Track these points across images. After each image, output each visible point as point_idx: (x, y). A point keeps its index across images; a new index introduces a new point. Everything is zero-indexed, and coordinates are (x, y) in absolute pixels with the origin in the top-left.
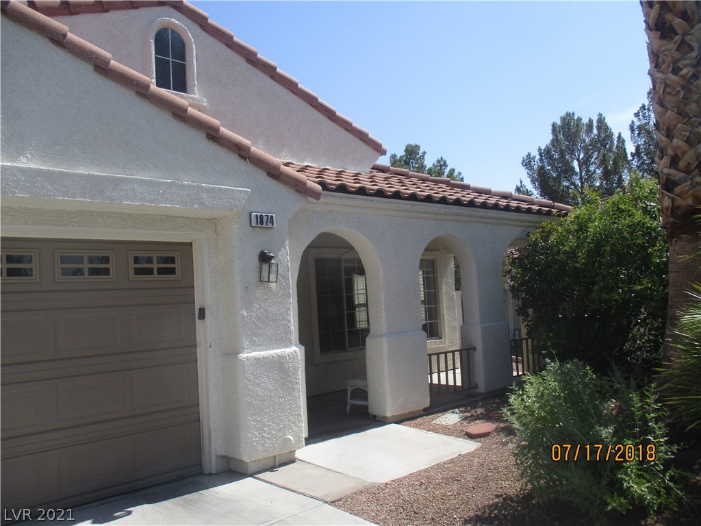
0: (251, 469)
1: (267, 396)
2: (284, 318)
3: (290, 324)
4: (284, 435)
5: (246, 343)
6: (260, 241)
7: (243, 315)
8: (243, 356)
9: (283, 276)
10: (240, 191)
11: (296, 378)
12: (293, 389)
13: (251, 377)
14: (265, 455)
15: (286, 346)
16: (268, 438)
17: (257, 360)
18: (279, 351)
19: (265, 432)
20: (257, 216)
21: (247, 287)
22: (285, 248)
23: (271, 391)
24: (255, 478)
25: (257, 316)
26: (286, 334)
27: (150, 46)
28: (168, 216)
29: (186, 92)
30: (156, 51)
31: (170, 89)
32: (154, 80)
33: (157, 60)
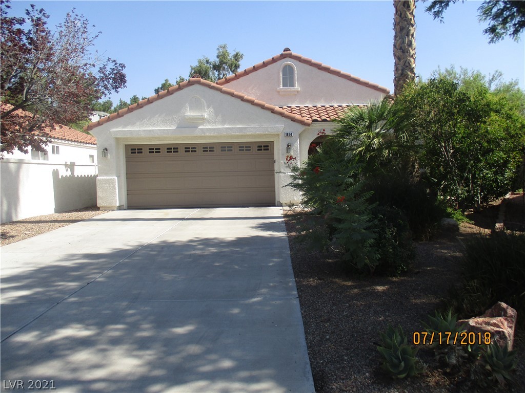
3: (298, 166)
4: (293, 197)
5: (282, 170)
6: (288, 140)
7: (281, 162)
9: (296, 151)
10: (281, 127)
13: (283, 180)
14: (287, 202)
16: (288, 197)
19: (287, 195)
20: (286, 133)
21: (283, 154)
22: (297, 142)
27: (280, 74)
29: (293, 87)
30: (283, 75)
31: (287, 87)
32: (281, 85)
33: (283, 78)
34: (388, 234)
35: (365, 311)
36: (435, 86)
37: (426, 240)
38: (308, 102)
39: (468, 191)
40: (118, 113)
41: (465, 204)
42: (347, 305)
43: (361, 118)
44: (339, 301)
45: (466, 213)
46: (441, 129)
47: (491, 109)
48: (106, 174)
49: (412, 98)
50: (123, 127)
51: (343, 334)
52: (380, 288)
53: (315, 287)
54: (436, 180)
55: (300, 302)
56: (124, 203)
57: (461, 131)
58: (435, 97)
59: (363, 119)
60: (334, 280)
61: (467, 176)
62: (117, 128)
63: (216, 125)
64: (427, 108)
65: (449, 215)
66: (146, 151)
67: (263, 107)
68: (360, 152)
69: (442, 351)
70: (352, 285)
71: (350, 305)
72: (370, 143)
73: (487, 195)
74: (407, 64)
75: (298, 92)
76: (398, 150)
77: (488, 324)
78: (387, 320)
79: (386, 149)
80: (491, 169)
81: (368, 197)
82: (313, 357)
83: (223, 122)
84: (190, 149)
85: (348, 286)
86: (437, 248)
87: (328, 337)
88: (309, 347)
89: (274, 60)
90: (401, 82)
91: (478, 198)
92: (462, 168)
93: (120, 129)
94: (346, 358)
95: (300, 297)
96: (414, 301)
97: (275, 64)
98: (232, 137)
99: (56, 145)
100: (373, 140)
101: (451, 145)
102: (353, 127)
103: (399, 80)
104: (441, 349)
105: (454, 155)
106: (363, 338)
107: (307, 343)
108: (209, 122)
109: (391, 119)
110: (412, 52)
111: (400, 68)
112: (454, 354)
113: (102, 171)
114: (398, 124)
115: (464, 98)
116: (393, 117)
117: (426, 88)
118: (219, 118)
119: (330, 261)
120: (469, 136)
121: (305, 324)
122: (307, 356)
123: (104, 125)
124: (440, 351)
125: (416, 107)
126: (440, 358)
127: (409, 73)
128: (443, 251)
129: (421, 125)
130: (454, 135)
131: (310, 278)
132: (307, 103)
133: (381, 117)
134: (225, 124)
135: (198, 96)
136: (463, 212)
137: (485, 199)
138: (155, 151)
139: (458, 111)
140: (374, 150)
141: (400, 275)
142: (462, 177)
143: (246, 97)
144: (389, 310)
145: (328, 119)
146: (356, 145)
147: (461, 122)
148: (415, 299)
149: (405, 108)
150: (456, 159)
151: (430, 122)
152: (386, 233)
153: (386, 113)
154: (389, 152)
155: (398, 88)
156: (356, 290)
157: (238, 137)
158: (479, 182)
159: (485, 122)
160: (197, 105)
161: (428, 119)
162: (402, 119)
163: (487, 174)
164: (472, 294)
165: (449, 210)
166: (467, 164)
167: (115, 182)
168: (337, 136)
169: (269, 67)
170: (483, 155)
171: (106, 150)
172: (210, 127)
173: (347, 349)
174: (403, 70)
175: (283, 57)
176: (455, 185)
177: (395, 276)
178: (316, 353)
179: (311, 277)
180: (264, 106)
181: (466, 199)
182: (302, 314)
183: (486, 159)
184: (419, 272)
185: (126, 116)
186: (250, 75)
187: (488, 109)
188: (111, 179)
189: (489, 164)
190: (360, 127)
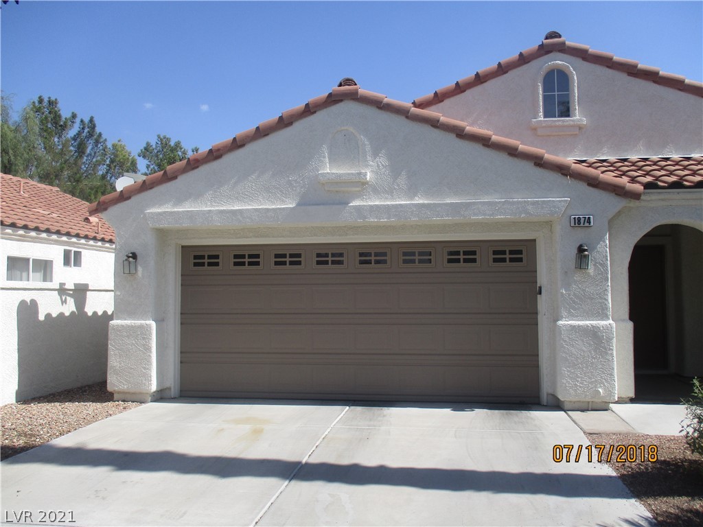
0: (566, 406)
1: (581, 355)
2: (600, 297)
3: (606, 302)
4: (596, 387)
5: (564, 313)
6: (580, 236)
7: (562, 293)
8: (560, 323)
9: (601, 264)
10: (560, 201)
11: (609, 345)
12: (607, 354)
13: (567, 339)
14: (576, 399)
15: (602, 320)
16: (580, 387)
17: (573, 327)
18: (594, 323)
19: (578, 381)
20: (575, 218)
21: (566, 272)
22: (604, 242)
23: (584, 352)
24: (567, 413)
25: (574, 294)
26: (603, 309)
27: (538, 89)
28: (514, 222)
29: (568, 116)
30: (544, 91)
31: (555, 117)
32: (541, 114)
33: (545, 98)
38: (605, 150)
40: (165, 172)
48: (132, 314)
50: (175, 205)
56: (172, 382)
62: (161, 205)
63: (393, 198)
66: (227, 262)
67: (512, 152)
75: (580, 128)
83: (412, 191)
84: (328, 256)
89: (523, 59)
93: (167, 208)
97: (525, 67)
98: (431, 228)
99: (74, 249)
108: (376, 190)
113: (122, 307)
118: (402, 180)
123: (134, 199)
132: (603, 154)
134: (415, 195)
135: (351, 129)
138: (247, 260)
143: (470, 129)
157: (444, 228)
160: (347, 150)
167: (150, 334)
169: (513, 74)
171: (134, 256)
172: (377, 203)
175: (544, 50)
180: (516, 149)
185: (182, 179)
186: (468, 92)
188: (141, 327)
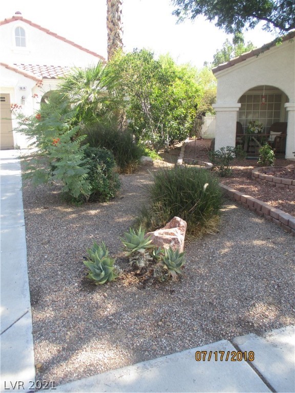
6: (22, 93)
9: (30, 103)
20: (20, 87)
22: (31, 95)
29: (25, 47)
30: (16, 35)
31: (20, 46)
32: (15, 45)
33: (16, 38)
34: (99, 170)
35: (79, 232)
36: (137, 54)
37: (130, 173)
39: (160, 137)
41: (158, 146)
42: (65, 228)
43: (81, 76)
44: (59, 225)
45: (159, 153)
46: (142, 89)
47: (176, 76)
49: (120, 63)
51: (59, 253)
52: (93, 212)
53: (41, 215)
54: (138, 128)
55: (26, 229)
57: (156, 91)
58: (137, 63)
59: (82, 77)
60: (57, 208)
61: (159, 126)
64: (131, 71)
65: (146, 154)
68: (80, 104)
69: (135, 258)
70: (71, 212)
71: (67, 228)
72: (88, 97)
73: (173, 139)
74: (117, 35)
76: (110, 104)
77: (167, 233)
78: (96, 237)
79: (101, 102)
80: (176, 120)
81: (82, 139)
82: (32, 276)
85: (67, 213)
86: (137, 179)
87: (46, 257)
88: (29, 267)
89: (7, 21)
90: (113, 49)
91: (167, 141)
92: (156, 120)
94: (60, 273)
95: (26, 224)
96: (117, 220)
97: (8, 24)
100: (90, 95)
101: (149, 102)
102: (74, 83)
103: (110, 49)
104: (133, 256)
105: (151, 110)
106: (75, 254)
107: (28, 264)
109: (104, 79)
110: (121, 26)
111: (112, 38)
112: (143, 259)
114: (110, 83)
115: (157, 66)
116: (106, 76)
117: (130, 56)
119: (55, 192)
120: (161, 96)
121: (28, 247)
122: (27, 276)
124: (133, 258)
125: (123, 70)
126: (133, 263)
127: (119, 43)
128: (141, 181)
129: (127, 85)
130: (151, 95)
131: (36, 208)
132: (39, 62)
133: (96, 77)
136: (157, 151)
137: (172, 142)
139: (153, 76)
140: (91, 103)
141: (109, 200)
142: (156, 126)
144: (97, 229)
145: (56, 77)
146: (76, 98)
147: (155, 84)
148: (118, 218)
149: (115, 70)
150: (152, 112)
151: (133, 83)
152: (97, 169)
153: (100, 73)
154: (103, 105)
155: (111, 54)
156: (74, 215)
158: (168, 130)
159: (172, 85)
161: (132, 81)
162: (113, 79)
163: (173, 124)
164: (158, 212)
165: (147, 150)
166: (160, 117)
168: (61, 91)
170: (170, 110)
173: (61, 265)
174: (113, 40)
175: (14, 19)
176: (151, 132)
177: (105, 201)
178: (35, 272)
179: (38, 206)
181: (159, 142)
182: (26, 239)
183: (172, 113)
184: (123, 197)
187: (174, 76)
189: (174, 117)
190: (80, 84)
